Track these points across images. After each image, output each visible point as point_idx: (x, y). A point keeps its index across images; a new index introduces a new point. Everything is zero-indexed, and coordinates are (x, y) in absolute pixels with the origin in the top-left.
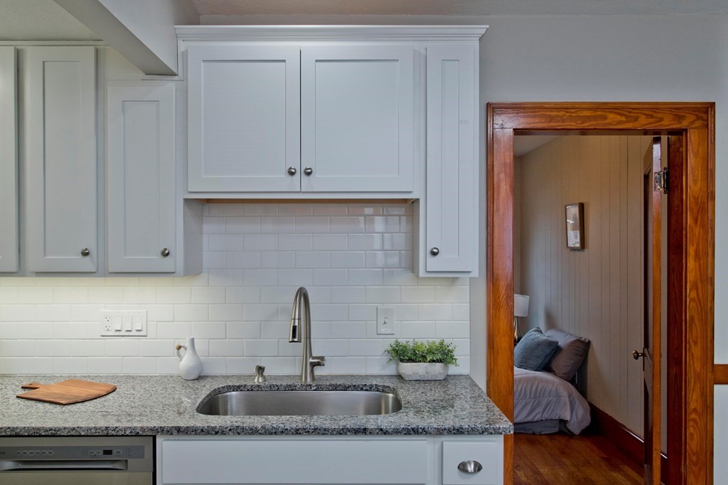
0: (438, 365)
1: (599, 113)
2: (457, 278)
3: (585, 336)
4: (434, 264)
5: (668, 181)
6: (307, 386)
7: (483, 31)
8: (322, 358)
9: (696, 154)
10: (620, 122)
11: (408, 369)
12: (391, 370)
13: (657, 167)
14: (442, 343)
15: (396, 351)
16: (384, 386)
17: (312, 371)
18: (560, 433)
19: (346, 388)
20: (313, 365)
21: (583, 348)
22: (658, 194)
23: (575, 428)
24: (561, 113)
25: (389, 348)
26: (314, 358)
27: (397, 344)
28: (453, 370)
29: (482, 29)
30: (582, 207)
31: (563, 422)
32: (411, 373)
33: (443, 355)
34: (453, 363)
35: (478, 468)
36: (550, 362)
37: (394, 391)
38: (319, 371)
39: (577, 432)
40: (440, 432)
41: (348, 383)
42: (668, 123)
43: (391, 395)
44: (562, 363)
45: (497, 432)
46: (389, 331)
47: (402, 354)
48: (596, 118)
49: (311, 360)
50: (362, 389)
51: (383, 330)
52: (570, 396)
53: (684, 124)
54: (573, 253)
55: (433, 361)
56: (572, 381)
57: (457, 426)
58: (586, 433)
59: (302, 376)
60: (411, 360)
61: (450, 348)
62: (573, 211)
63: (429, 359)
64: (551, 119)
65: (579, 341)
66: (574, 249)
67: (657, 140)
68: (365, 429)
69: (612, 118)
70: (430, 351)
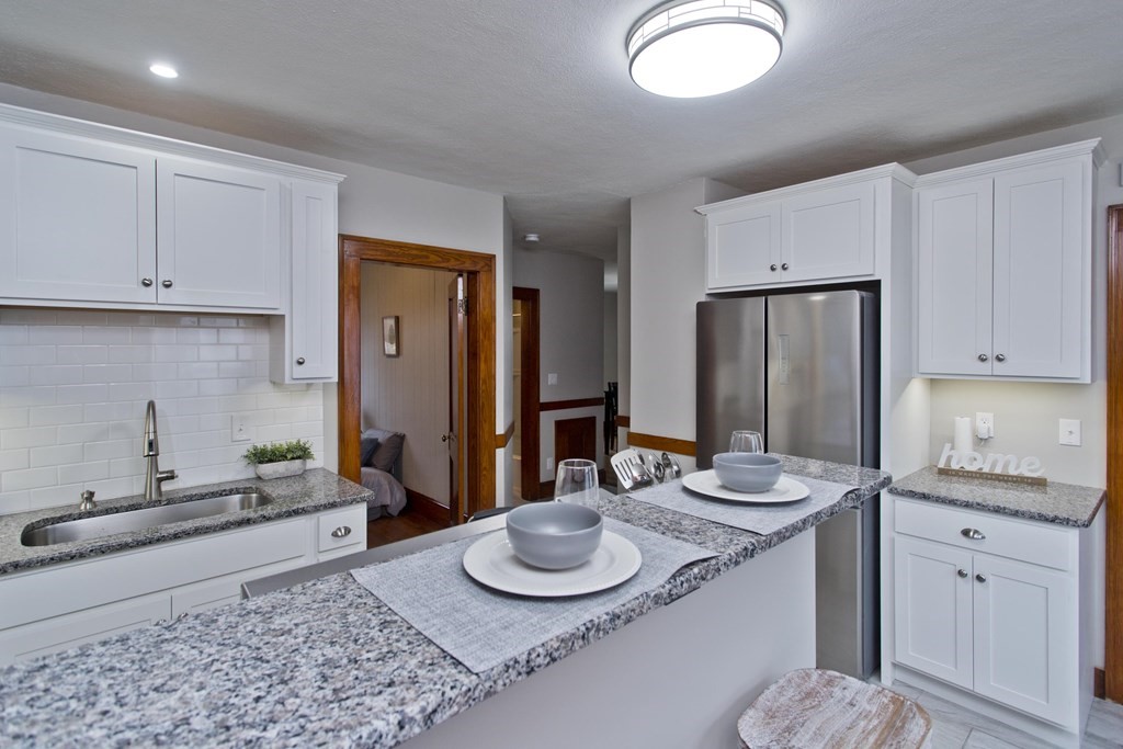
0: (297, 461)
1: (424, 253)
2: (312, 384)
3: (400, 431)
4: (299, 372)
5: (467, 307)
6: (156, 502)
7: (342, 179)
8: (172, 472)
9: (485, 289)
10: (438, 262)
11: (267, 469)
12: (250, 473)
13: (460, 296)
14: (299, 441)
15: (255, 455)
16: (246, 488)
17: (159, 487)
18: (382, 517)
19: (202, 497)
20: (160, 480)
21: (399, 440)
22: (461, 316)
23: (394, 511)
24: (397, 250)
25: (246, 454)
26: (161, 473)
27: (255, 448)
28: (310, 464)
29: (341, 177)
30: (397, 319)
31: (384, 507)
32: (271, 472)
33: (301, 453)
34: (309, 458)
35: (348, 531)
36: (371, 457)
37: (257, 490)
38: (166, 487)
39: (395, 513)
40: (317, 509)
41: (204, 491)
42: (468, 266)
43: (254, 495)
44: (383, 457)
45: (363, 500)
46: (245, 437)
47: (261, 456)
48: (421, 257)
49: (159, 476)
50: (221, 495)
51: (238, 437)
52: (390, 483)
53: (477, 268)
54: (389, 359)
55: (293, 458)
56: (389, 472)
57: (331, 501)
58: (403, 513)
59: (145, 495)
60: (271, 461)
61: (307, 446)
62: (390, 323)
63: (289, 457)
64: (390, 254)
65: (396, 435)
66: (390, 356)
67: (461, 275)
68: (249, 520)
69: (433, 258)
70: (289, 450)
